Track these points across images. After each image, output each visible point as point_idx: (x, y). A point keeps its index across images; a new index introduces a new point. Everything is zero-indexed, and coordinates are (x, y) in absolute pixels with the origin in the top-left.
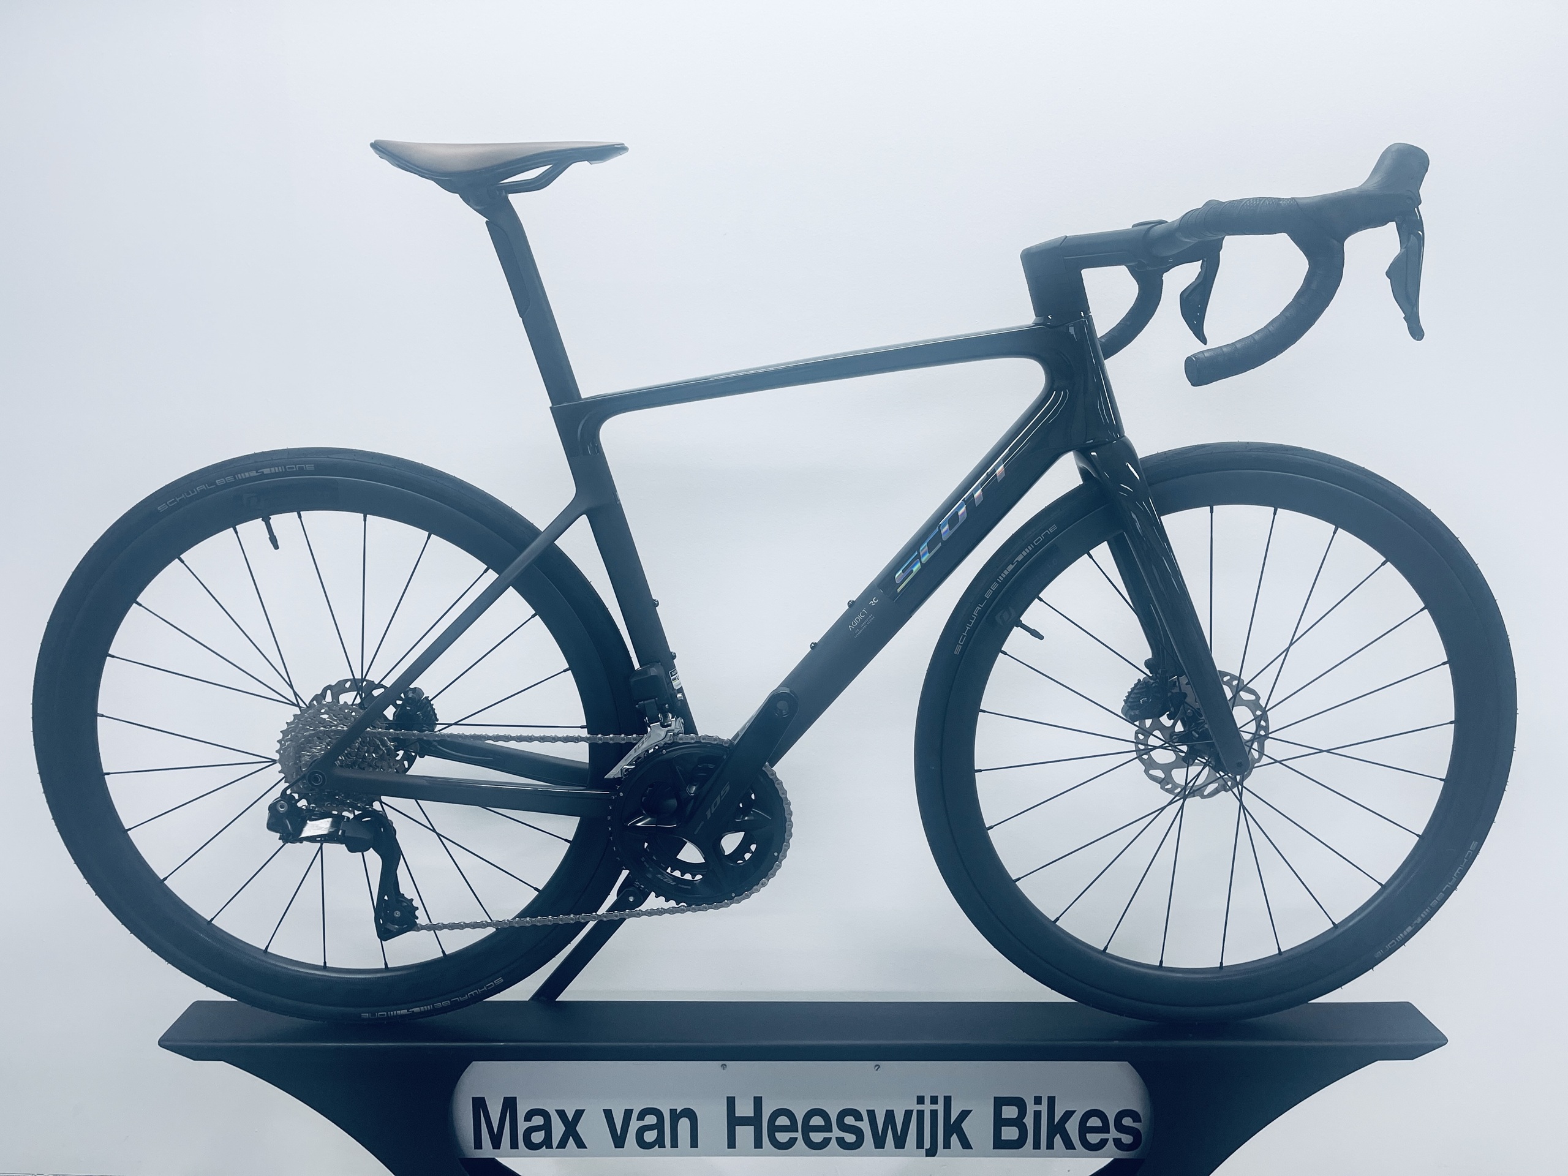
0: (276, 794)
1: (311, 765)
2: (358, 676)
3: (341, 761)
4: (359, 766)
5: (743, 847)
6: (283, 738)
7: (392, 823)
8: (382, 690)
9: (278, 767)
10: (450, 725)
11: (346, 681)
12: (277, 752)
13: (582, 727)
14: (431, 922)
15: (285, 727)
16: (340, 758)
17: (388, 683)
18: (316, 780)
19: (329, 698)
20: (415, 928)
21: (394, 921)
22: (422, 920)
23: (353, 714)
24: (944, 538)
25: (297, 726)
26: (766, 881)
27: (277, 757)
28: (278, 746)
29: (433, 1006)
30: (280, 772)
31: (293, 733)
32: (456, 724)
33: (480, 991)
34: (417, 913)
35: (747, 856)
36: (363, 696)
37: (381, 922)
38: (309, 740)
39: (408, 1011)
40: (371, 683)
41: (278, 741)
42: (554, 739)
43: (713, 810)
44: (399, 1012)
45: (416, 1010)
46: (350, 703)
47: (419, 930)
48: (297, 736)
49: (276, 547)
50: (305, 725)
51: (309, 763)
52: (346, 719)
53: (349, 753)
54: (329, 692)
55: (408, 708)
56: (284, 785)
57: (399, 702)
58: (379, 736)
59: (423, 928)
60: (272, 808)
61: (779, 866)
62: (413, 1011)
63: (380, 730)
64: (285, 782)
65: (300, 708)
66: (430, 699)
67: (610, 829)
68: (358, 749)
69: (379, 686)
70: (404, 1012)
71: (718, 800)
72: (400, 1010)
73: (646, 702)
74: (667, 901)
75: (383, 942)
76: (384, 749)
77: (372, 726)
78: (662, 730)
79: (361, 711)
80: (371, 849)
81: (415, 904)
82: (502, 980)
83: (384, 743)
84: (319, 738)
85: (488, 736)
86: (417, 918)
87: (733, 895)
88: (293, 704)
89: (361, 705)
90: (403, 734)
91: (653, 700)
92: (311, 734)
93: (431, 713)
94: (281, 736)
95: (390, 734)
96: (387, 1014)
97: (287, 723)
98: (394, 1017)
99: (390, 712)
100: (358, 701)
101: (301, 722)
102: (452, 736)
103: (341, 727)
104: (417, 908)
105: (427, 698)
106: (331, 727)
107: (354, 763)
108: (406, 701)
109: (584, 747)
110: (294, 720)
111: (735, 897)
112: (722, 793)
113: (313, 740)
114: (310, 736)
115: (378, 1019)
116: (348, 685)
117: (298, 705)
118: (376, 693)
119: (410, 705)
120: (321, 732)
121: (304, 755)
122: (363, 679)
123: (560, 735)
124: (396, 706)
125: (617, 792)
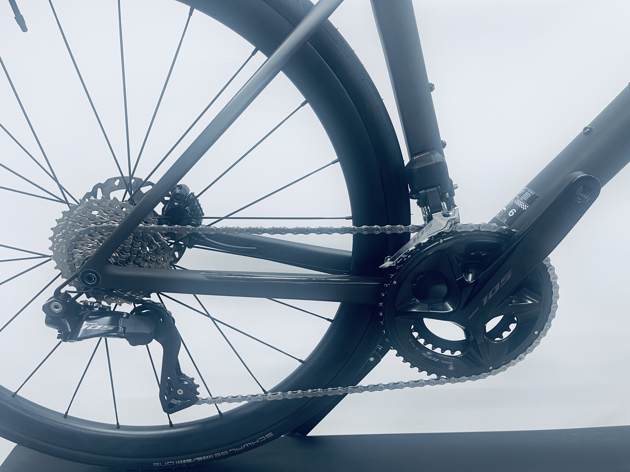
0: (50, 293)
1: (84, 263)
2: (126, 174)
3: (116, 258)
4: (134, 262)
5: (503, 327)
6: (55, 235)
7: (171, 314)
8: (150, 187)
9: (53, 263)
10: (221, 219)
11: (115, 179)
12: (50, 249)
13: (347, 218)
14: (211, 396)
15: (55, 224)
16: (114, 255)
17: (155, 179)
18: (90, 279)
19: (100, 195)
20: (197, 402)
21: (177, 397)
22: (202, 393)
23: (124, 209)
25: (67, 224)
26: (524, 356)
27: (51, 253)
28: (50, 243)
29: (214, 456)
30: (56, 268)
31: (64, 231)
32: (227, 217)
33: (253, 443)
34: (198, 390)
35: (506, 334)
36: (133, 193)
37: (166, 399)
38: (79, 238)
39: (192, 460)
40: (138, 180)
41: (49, 239)
42: (330, 231)
43: (490, 296)
44: (184, 461)
45: (199, 459)
46: (120, 200)
47: (200, 404)
48: (68, 233)
49: (24, 29)
50: (74, 222)
51: (81, 262)
52: (117, 215)
53: (123, 249)
54: (99, 190)
55: (176, 204)
56: (61, 281)
57: (167, 198)
58: (152, 231)
59: (204, 401)
60: (46, 308)
61: (538, 343)
62: (197, 460)
63: (153, 225)
64: (62, 278)
65: (69, 204)
66: (195, 195)
67: (381, 314)
68: (132, 245)
69: (146, 183)
70: (189, 460)
71: (497, 287)
72: (186, 459)
73: (427, 191)
74: (429, 374)
75: (169, 415)
76: (157, 243)
77: (144, 222)
78: (444, 220)
79: (132, 206)
80: (154, 339)
81: (195, 382)
82: (272, 434)
83: (157, 238)
84: (90, 235)
85: (264, 229)
86: (198, 394)
87: (491, 368)
88: (62, 201)
89: (131, 200)
90: (176, 229)
91: (436, 188)
92: (81, 231)
93: (198, 208)
94: (52, 233)
95: (164, 229)
96: (175, 463)
97: (56, 220)
98: (181, 464)
99: (159, 209)
100: (128, 196)
101: (70, 219)
102: (226, 229)
103: (113, 223)
104: (198, 386)
105: (192, 194)
106: (102, 223)
107: (128, 260)
108: (175, 197)
109: (349, 238)
110: (63, 217)
111: (492, 369)
112: (503, 280)
113: (84, 237)
114: (80, 233)
115: (167, 466)
116: (117, 183)
117: (66, 202)
118: (145, 190)
119: (178, 200)
120: (91, 228)
121: (76, 253)
122: (131, 176)
123: (336, 227)
124: (165, 202)
125: (389, 280)
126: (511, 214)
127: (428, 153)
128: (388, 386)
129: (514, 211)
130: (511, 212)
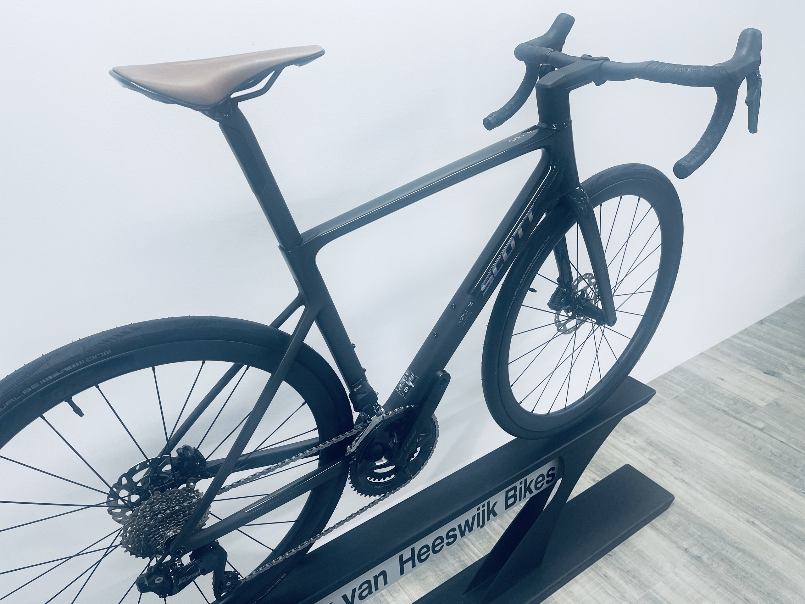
11: (135, 467)
18: (179, 552)
21: (228, 588)
24: (505, 260)
33: (273, 587)
43: (408, 445)
49: (81, 414)
66: (196, 448)
71: (411, 440)
87: (411, 476)
91: (370, 404)
112: (413, 436)
116: (137, 468)
125: (352, 459)
126: (406, 390)
127: (360, 387)
128: (358, 513)
129: (407, 388)
130: (405, 389)
